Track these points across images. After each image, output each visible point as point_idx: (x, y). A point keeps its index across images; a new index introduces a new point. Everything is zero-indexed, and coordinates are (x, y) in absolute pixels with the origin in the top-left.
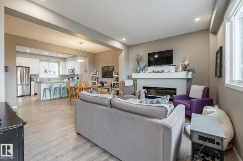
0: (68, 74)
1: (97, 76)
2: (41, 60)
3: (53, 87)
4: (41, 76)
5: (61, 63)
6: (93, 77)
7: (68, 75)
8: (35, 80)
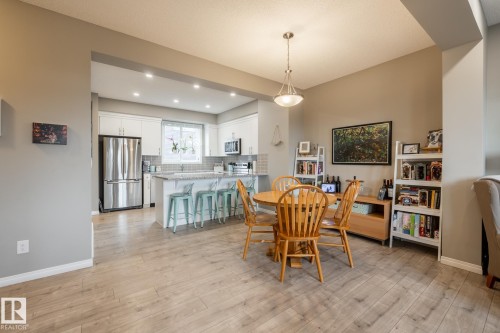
0: (223, 154)
1: (316, 159)
2: (165, 121)
3: (194, 191)
4: (165, 160)
5: (208, 126)
6: (301, 162)
7: (222, 158)
8: (153, 168)
